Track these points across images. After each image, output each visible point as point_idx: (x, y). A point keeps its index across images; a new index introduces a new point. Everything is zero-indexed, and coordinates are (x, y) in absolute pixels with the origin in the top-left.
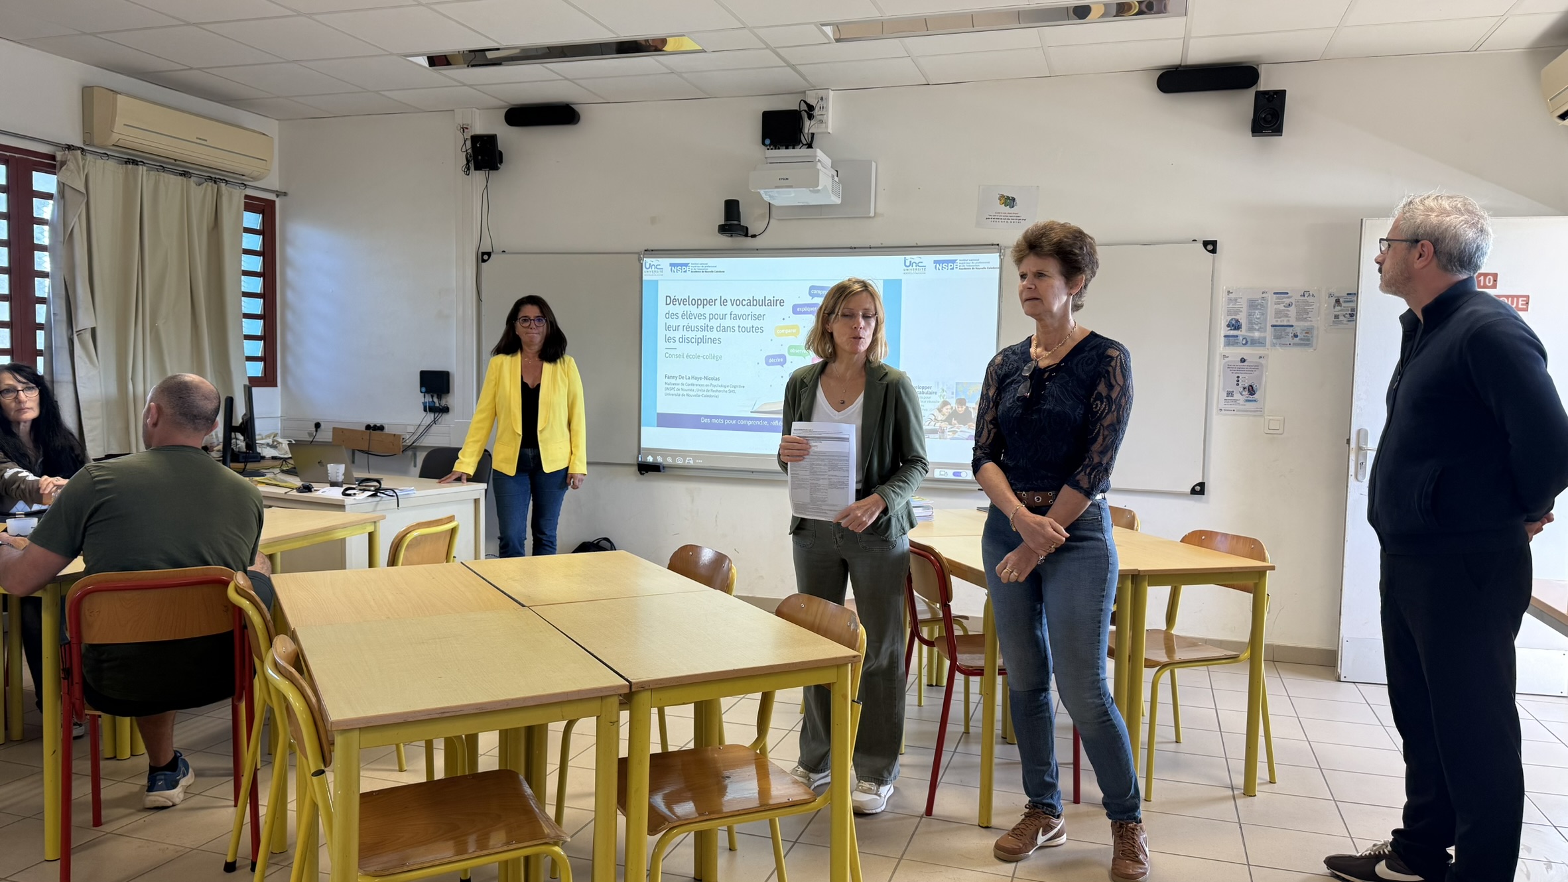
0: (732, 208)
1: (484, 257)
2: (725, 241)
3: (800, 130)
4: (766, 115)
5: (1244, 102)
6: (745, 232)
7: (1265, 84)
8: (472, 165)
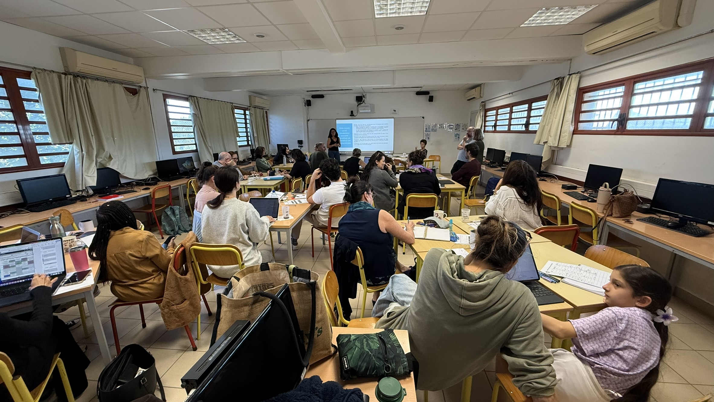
0: (352, 112)
1: (308, 120)
2: (351, 117)
3: (362, 99)
4: (357, 97)
5: (428, 96)
6: (353, 115)
7: (431, 95)
8: (306, 105)
